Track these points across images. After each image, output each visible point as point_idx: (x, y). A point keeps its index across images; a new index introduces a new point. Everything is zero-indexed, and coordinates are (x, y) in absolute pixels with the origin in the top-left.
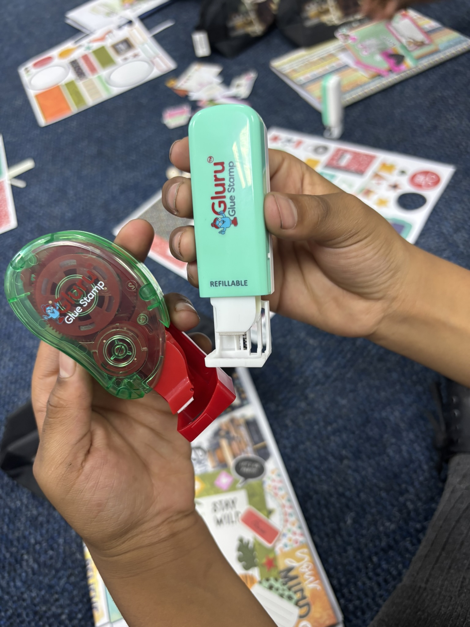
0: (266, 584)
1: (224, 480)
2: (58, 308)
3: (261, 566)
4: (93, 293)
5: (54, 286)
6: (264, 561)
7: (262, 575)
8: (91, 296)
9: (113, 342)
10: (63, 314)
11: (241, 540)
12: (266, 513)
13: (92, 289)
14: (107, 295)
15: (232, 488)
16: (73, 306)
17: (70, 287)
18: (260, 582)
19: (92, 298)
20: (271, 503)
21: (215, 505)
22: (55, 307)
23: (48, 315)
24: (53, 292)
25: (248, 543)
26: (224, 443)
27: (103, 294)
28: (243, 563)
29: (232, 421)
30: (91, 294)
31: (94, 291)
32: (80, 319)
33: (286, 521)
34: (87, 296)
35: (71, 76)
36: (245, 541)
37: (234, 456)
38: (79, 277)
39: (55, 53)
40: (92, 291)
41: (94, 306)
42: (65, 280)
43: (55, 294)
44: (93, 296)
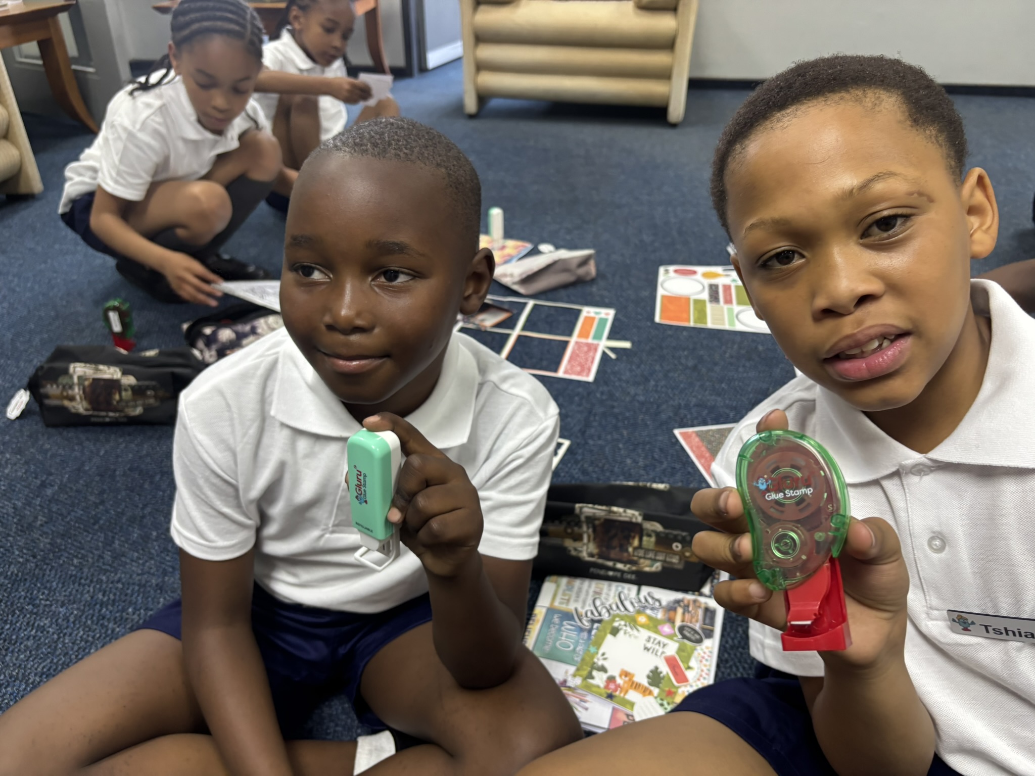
0: (660, 702)
1: (667, 629)
2: (768, 483)
3: (662, 690)
4: (799, 492)
5: (778, 468)
6: (667, 689)
7: (659, 695)
8: (796, 493)
9: (787, 535)
10: (768, 490)
11: (657, 668)
12: (686, 666)
13: (801, 488)
14: (808, 501)
15: (670, 637)
16: (778, 490)
17: (787, 477)
18: (656, 698)
19: (796, 495)
20: (693, 663)
21: (650, 638)
22: (767, 481)
23: (758, 483)
24: (773, 472)
25: (661, 673)
26: (680, 611)
27: (806, 498)
28: (650, 680)
29: (695, 601)
30: (798, 491)
31: (802, 491)
32: (777, 502)
33: (699, 680)
34: (794, 491)
35: (705, 296)
36: (659, 670)
37: (683, 621)
38: (799, 475)
39: (701, 270)
40: (800, 491)
41: (793, 501)
42: (788, 469)
43: (773, 474)
44: (798, 494)
